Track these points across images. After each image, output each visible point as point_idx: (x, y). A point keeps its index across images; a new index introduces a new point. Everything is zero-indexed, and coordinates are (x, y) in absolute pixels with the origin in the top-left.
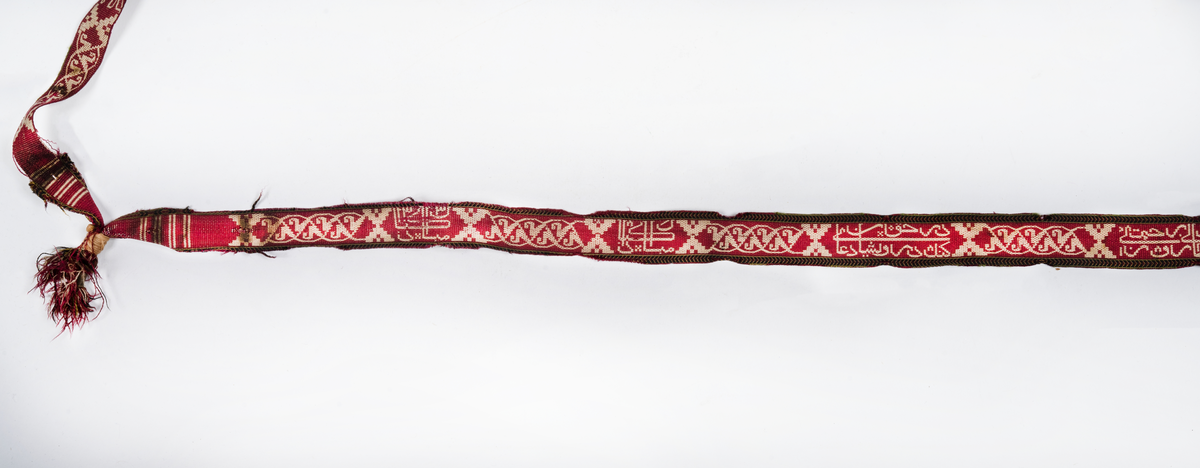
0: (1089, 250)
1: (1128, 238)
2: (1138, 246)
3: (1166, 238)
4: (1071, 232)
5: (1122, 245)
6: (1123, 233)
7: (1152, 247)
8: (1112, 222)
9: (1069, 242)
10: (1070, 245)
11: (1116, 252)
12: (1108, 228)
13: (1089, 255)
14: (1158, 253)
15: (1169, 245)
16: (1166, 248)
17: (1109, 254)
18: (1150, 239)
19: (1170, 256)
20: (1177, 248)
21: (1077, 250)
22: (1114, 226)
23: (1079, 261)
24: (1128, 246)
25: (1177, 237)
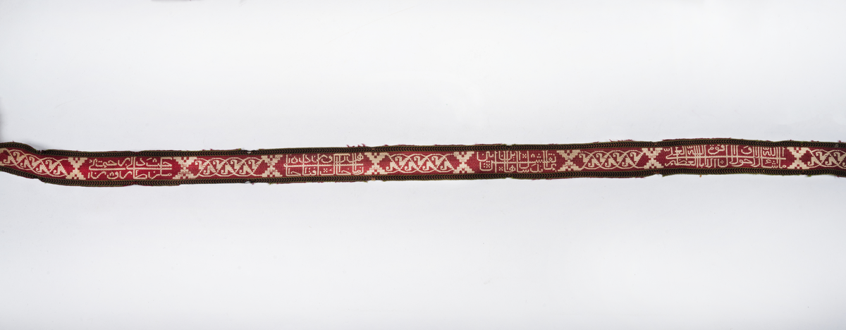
0: (69, 174)
1: (95, 167)
2: (100, 172)
3: (118, 166)
4: (58, 162)
5: (90, 171)
6: (92, 163)
7: (108, 172)
8: (85, 156)
9: (56, 168)
10: (57, 170)
11: (86, 175)
12: (83, 160)
13: (69, 177)
14: (112, 177)
15: (118, 171)
16: (117, 173)
17: (81, 177)
18: (108, 167)
19: (119, 178)
20: (123, 173)
21: (61, 173)
22: (86, 159)
23: (62, 181)
24: (94, 172)
25: (124, 166)
